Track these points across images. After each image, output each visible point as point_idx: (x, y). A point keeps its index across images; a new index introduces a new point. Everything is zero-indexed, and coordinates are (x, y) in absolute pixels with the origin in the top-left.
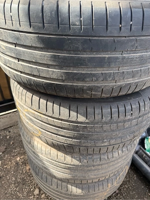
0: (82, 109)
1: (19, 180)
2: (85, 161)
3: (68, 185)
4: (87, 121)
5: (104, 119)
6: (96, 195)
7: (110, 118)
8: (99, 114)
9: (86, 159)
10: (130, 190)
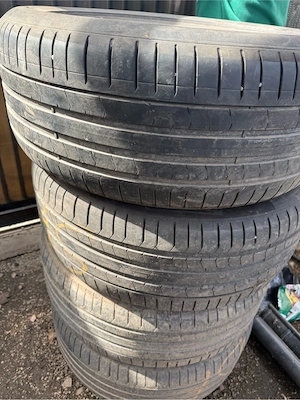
0: (167, 228)
1: (33, 359)
2: (166, 324)
3: (131, 371)
4: (174, 250)
5: (205, 248)
6: (182, 392)
7: (215, 246)
8: (196, 238)
9: (168, 321)
10: (247, 386)
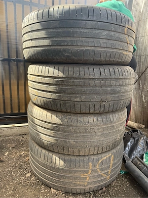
0: (61, 68)
2: (66, 120)
3: (53, 156)
4: (64, 76)
5: (74, 75)
7: (78, 74)
8: (71, 71)
9: (66, 119)
10: (120, 193)
